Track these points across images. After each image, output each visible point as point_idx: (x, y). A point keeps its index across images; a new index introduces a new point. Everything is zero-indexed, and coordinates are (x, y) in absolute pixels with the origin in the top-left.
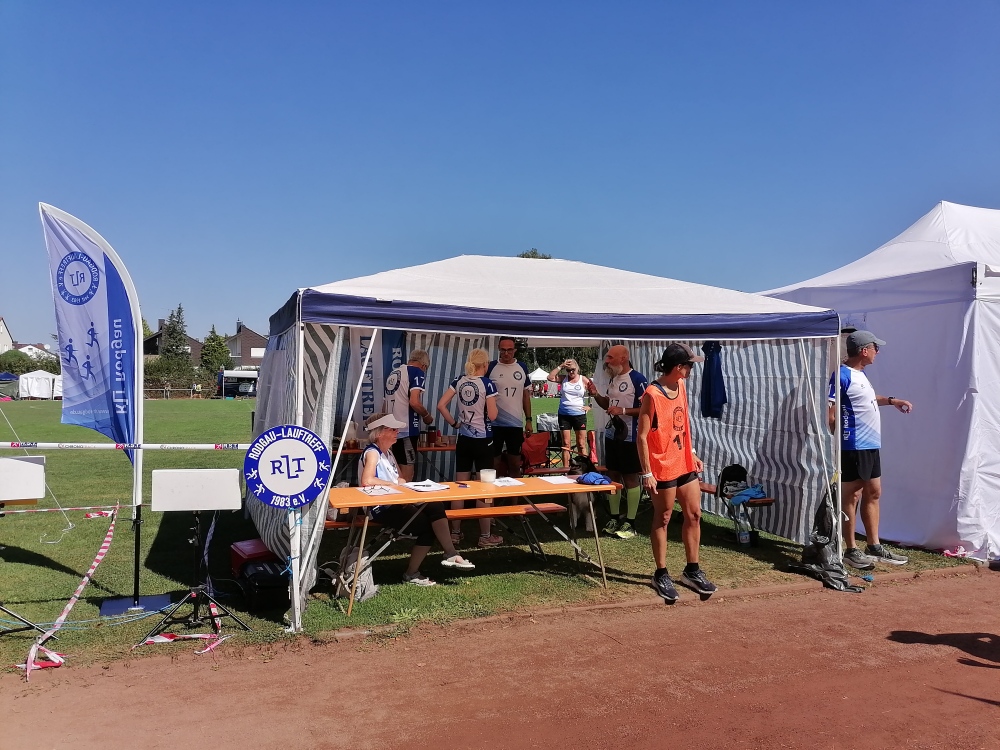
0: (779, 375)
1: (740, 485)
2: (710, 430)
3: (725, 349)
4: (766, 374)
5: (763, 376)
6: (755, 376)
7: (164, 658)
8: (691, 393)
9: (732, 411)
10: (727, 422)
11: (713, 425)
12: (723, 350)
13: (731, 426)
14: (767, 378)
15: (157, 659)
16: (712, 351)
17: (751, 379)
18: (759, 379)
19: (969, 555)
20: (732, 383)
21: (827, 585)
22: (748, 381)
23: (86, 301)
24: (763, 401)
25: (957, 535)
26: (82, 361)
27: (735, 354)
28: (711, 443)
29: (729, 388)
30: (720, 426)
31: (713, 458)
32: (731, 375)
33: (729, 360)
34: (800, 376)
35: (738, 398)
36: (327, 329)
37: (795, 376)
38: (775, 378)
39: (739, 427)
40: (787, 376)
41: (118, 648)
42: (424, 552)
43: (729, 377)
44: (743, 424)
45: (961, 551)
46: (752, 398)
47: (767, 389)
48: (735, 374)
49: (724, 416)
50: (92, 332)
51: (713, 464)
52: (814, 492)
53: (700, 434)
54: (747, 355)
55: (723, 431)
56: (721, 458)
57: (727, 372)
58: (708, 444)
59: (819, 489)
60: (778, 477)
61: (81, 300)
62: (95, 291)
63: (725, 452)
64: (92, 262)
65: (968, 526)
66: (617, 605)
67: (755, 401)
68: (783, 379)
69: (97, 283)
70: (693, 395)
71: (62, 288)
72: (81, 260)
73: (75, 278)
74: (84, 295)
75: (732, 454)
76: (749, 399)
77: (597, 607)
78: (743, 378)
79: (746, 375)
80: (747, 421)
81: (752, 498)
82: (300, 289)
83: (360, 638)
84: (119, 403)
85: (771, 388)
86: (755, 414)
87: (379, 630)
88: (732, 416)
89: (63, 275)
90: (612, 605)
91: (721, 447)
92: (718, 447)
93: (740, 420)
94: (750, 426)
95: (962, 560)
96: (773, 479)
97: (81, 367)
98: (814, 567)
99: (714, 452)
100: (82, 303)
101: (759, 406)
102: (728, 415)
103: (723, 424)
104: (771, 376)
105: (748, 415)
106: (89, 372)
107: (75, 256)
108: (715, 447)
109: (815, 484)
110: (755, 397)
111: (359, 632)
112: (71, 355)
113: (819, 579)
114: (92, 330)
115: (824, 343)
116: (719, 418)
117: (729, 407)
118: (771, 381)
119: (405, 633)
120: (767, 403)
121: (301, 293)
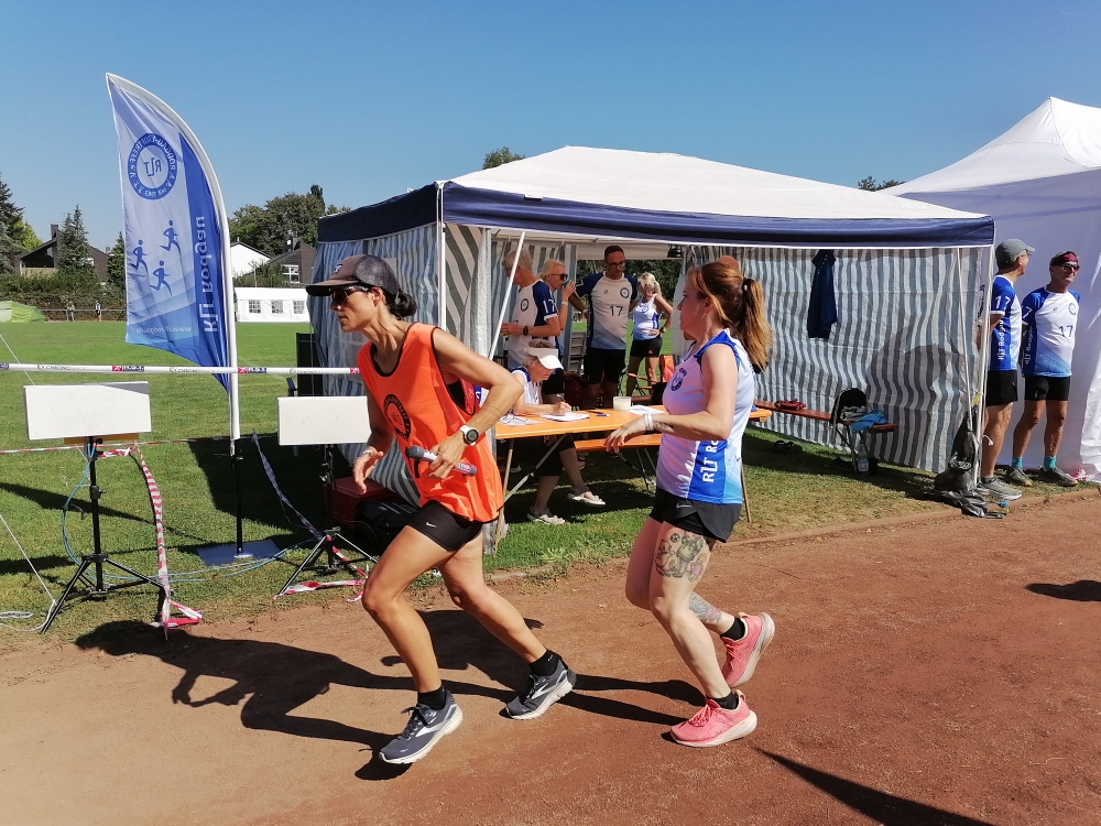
0: (907, 290)
1: (860, 410)
2: (813, 351)
3: (841, 262)
4: (891, 288)
5: (886, 291)
6: (876, 291)
7: (314, 608)
8: (789, 311)
9: (843, 331)
10: (835, 343)
11: (817, 347)
12: (837, 264)
13: (840, 348)
14: (891, 294)
15: (307, 609)
16: (824, 263)
17: (871, 296)
18: (881, 295)
19: (1090, 478)
20: (845, 301)
21: (966, 512)
22: (866, 298)
23: (163, 195)
24: (884, 319)
25: (1079, 458)
26: (153, 266)
27: (853, 267)
28: (813, 367)
29: (840, 305)
30: (826, 349)
31: (815, 383)
32: (845, 291)
33: (844, 275)
34: (936, 290)
35: (850, 317)
36: (465, 231)
37: (930, 290)
38: (902, 294)
39: (850, 349)
40: (919, 290)
41: (256, 599)
42: (551, 485)
43: (841, 294)
44: (856, 345)
45: (1082, 475)
46: (870, 315)
47: (891, 306)
48: (850, 289)
49: (832, 336)
50: (171, 233)
51: (815, 388)
52: (947, 417)
53: (800, 357)
54: (869, 268)
55: (830, 353)
56: (824, 383)
57: (840, 287)
58: (808, 368)
59: (954, 412)
60: (899, 400)
61: (157, 194)
62: (173, 182)
63: (830, 377)
64: (168, 146)
65: (1091, 448)
66: (768, 538)
67: (874, 320)
68: (913, 295)
69: (174, 172)
70: (793, 314)
71: (134, 180)
72: (155, 144)
73: (150, 166)
74: (161, 188)
75: (840, 378)
76: (865, 318)
77: (749, 541)
78: (860, 295)
79: (865, 290)
80: (861, 342)
81: (875, 424)
82: (439, 182)
83: (518, 581)
84: (206, 319)
85: (896, 306)
86: (873, 333)
87: (534, 572)
88: (842, 337)
89: (135, 163)
90: (764, 539)
91: (826, 370)
92: (822, 372)
93: (851, 340)
94: (865, 346)
95: (1083, 483)
96: (892, 403)
97: (151, 274)
98: (951, 493)
99: (816, 376)
100: (158, 197)
101: (878, 325)
102: (837, 337)
103: (830, 346)
104: (897, 290)
105: (862, 335)
106: (161, 280)
107: (147, 140)
108: (817, 370)
109: (948, 407)
110: (874, 315)
111: (513, 574)
112: (140, 260)
113: (958, 506)
114: (171, 230)
115: (974, 253)
116: (826, 338)
117: (839, 326)
118: (897, 297)
119: (564, 574)
120: (890, 321)
121: (441, 187)
